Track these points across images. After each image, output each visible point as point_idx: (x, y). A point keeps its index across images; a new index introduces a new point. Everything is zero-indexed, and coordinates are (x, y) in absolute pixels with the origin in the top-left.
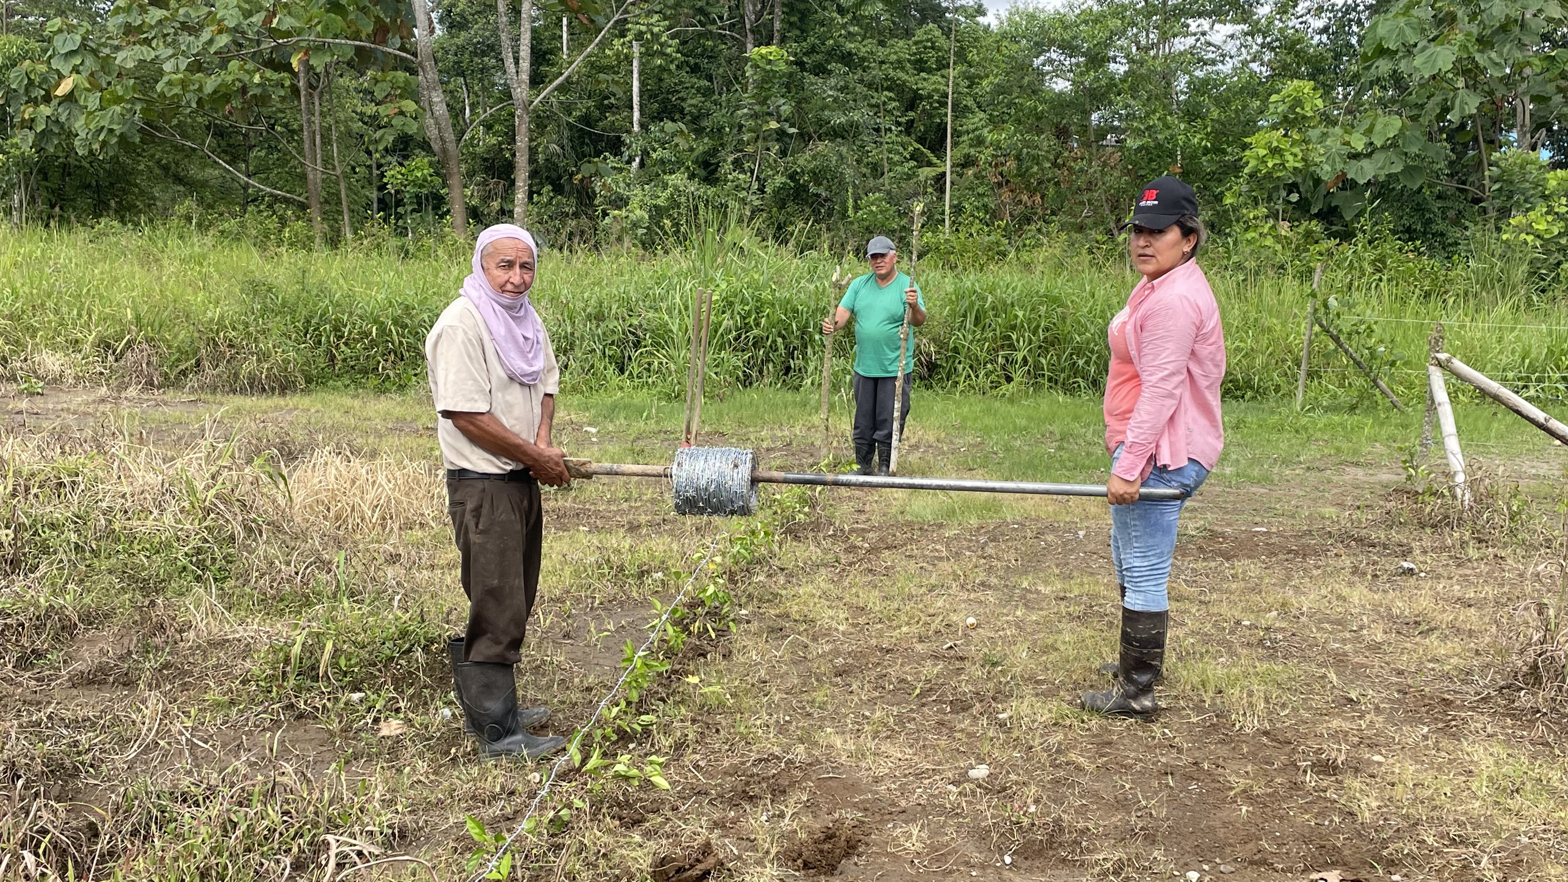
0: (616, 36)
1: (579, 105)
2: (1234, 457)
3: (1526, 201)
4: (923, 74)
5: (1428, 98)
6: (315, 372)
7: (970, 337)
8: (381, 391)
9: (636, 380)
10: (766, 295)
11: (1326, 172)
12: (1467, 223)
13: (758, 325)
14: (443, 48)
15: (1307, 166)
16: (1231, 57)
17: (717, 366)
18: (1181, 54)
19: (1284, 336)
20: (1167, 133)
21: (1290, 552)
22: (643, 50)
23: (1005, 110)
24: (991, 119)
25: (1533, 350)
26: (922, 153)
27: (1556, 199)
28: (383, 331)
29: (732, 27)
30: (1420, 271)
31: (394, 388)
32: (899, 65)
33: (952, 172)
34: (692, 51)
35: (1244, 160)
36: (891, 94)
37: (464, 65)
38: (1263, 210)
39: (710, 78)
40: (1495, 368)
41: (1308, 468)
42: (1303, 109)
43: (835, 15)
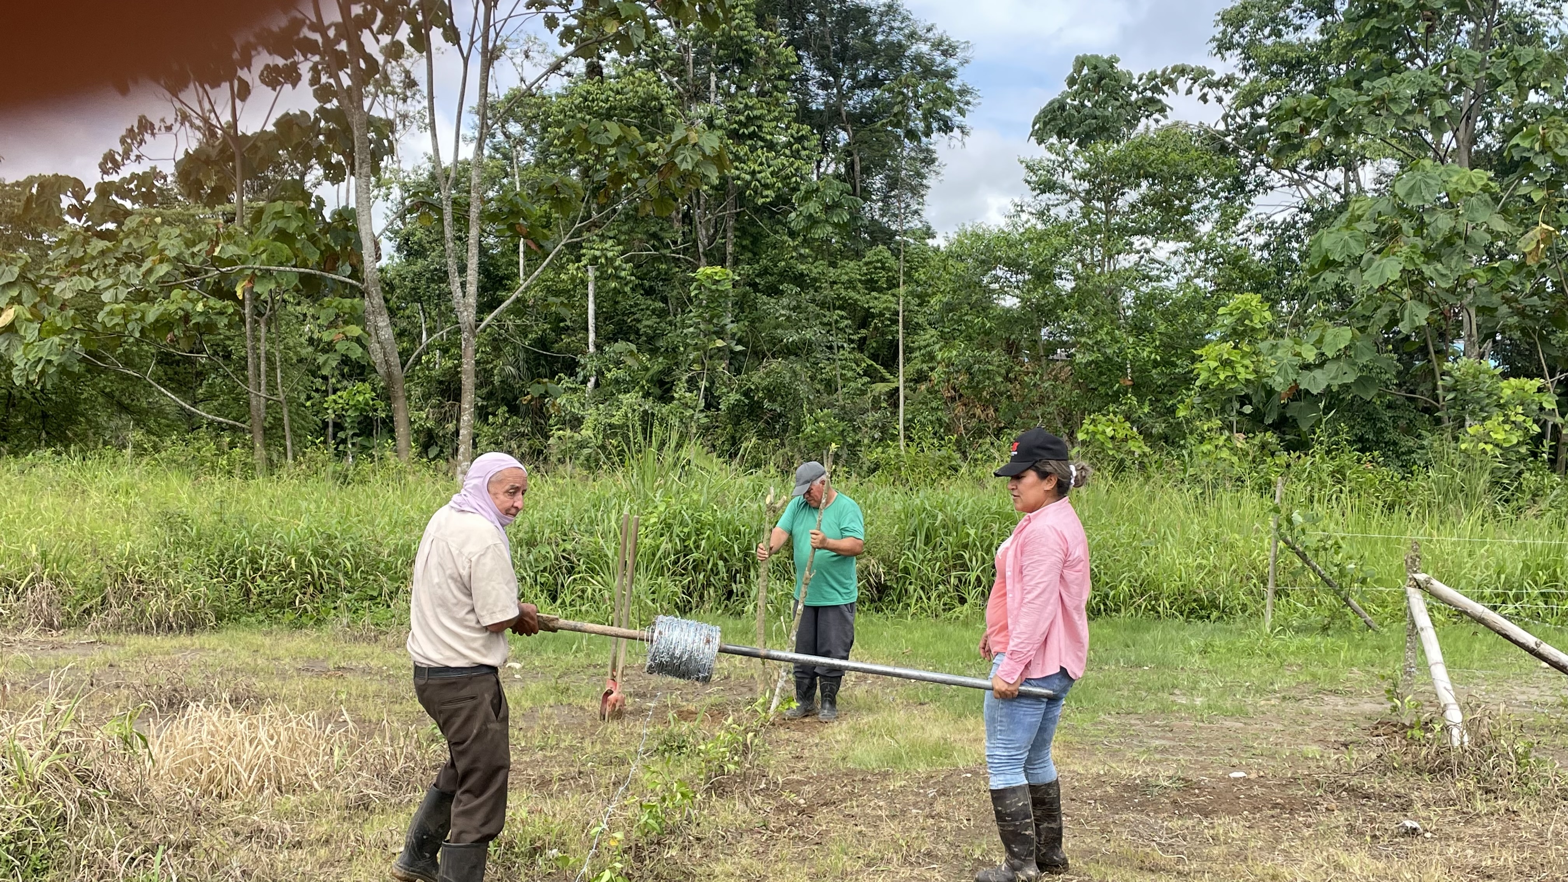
0: (572, 261)
1: (535, 328)
2: (1204, 685)
3: (1481, 410)
4: (874, 294)
5: (1375, 309)
6: (227, 608)
7: (921, 557)
8: (297, 626)
9: (569, 609)
10: (706, 516)
11: (1279, 383)
12: (1424, 433)
13: (698, 547)
14: (400, 276)
15: (1259, 378)
16: (1176, 273)
17: (653, 593)
18: (1126, 270)
19: (1248, 551)
20: (1116, 348)
21: (1275, 806)
22: (598, 273)
23: (956, 326)
24: (942, 335)
25: (1508, 564)
26: (876, 369)
27: (1512, 408)
28: (302, 561)
29: (685, 251)
30: (1381, 481)
31: (312, 623)
32: (850, 284)
33: (905, 388)
34: (646, 274)
35: (1195, 372)
36: (843, 313)
37: (421, 291)
38: (1216, 423)
39: (665, 300)
40: (1470, 583)
41: (1284, 698)
42: (1252, 321)
43: (786, 238)
